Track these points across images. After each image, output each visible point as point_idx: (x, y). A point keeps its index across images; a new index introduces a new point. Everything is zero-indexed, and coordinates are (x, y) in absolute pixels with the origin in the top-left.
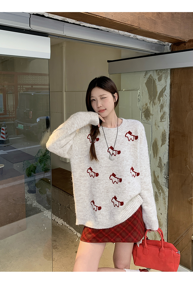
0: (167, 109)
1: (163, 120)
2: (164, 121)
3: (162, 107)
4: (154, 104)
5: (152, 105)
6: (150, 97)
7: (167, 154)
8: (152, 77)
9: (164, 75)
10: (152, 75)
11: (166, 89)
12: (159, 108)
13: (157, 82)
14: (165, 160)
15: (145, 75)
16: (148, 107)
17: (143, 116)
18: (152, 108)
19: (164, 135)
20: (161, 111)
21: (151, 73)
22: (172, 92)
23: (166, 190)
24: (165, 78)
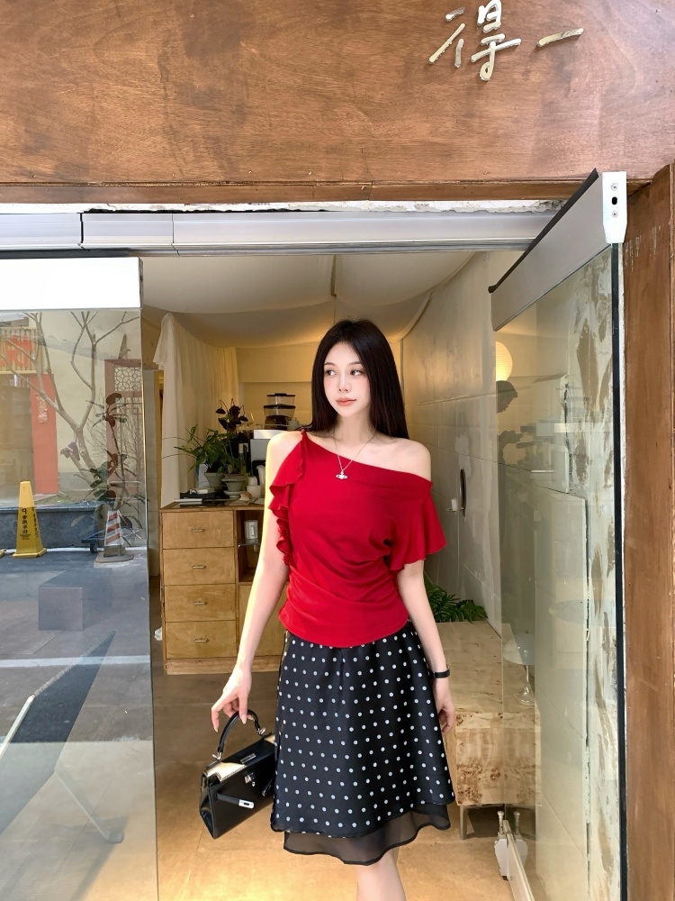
1: (609, 483)
2: (610, 486)
3: (607, 431)
4: (593, 420)
5: (589, 427)
8: (589, 330)
10: (589, 323)
12: (602, 435)
13: (597, 343)
15: (576, 324)
18: (590, 436)
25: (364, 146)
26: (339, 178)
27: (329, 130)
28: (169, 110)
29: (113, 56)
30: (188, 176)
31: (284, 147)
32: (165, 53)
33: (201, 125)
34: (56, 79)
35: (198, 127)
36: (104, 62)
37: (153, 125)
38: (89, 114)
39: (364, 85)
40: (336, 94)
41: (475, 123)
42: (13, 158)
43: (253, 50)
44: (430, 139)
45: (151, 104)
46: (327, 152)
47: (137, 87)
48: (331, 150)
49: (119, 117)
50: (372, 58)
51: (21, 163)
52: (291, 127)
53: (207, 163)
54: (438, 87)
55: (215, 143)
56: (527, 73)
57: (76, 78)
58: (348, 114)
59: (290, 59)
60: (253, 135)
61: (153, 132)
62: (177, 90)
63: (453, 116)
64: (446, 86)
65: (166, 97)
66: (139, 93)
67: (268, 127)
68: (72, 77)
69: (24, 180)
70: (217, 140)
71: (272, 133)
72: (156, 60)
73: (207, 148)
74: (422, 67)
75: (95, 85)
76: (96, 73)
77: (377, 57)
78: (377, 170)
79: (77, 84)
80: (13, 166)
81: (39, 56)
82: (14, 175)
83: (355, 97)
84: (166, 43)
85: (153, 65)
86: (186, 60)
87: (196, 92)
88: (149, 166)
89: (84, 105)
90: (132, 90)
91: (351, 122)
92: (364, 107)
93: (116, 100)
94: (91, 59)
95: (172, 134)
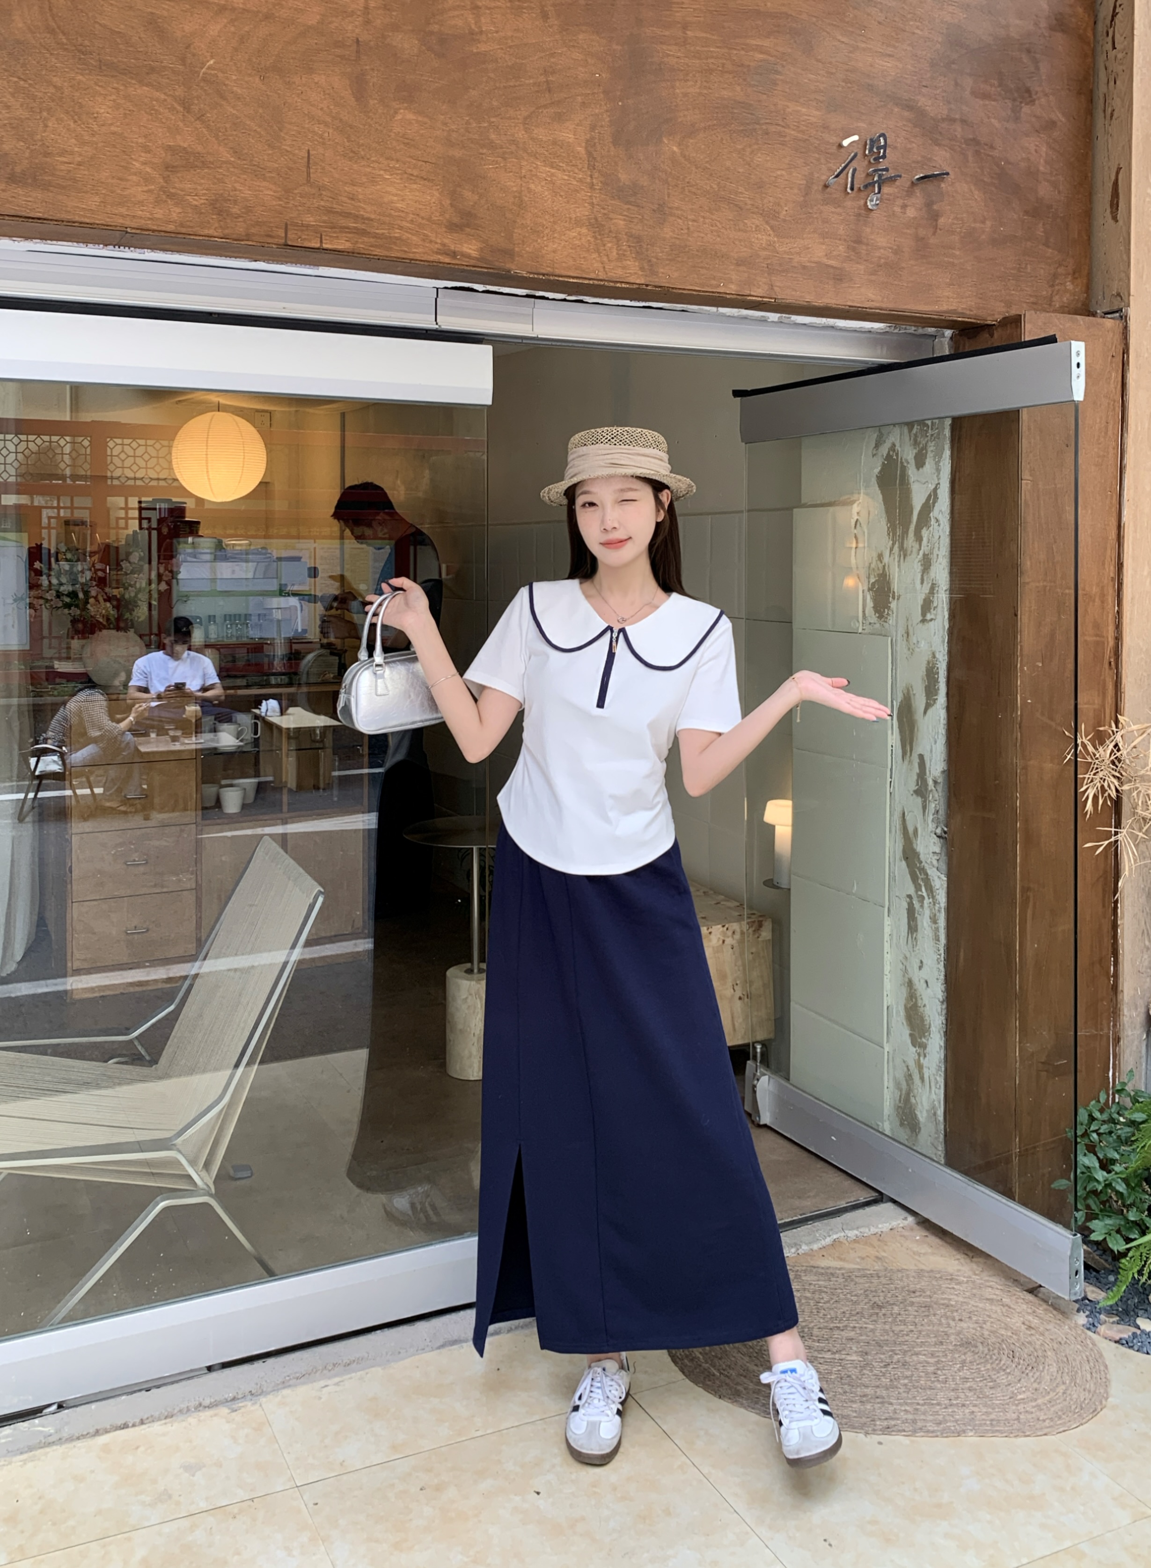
0: (941, 572)
1: (929, 617)
2: (931, 620)
3: (927, 563)
4: (904, 553)
5: (896, 560)
6: (892, 529)
7: (942, 740)
8: (897, 455)
9: (931, 447)
10: (898, 447)
11: (939, 496)
12: (918, 568)
13: (912, 471)
14: (937, 765)
15: (877, 446)
16: (884, 566)
17: (870, 604)
18: (897, 569)
19: (931, 673)
20: (922, 583)
21: (895, 437)
22: (956, 507)
23: (940, 882)
24: (935, 457)
25: (769, 261)
26: (747, 292)
27: (740, 241)
28: (594, 201)
29: (541, 133)
30: (612, 275)
31: (700, 254)
32: (593, 138)
33: (624, 220)
34: (485, 151)
35: (622, 222)
36: (532, 139)
37: (578, 215)
38: (516, 194)
39: (771, 199)
40: (746, 204)
41: (863, 249)
42: (436, 233)
43: (675, 148)
44: (825, 260)
45: (577, 191)
46: (738, 265)
47: (564, 171)
48: (740, 263)
49: (546, 201)
50: (779, 173)
51: (446, 241)
52: (706, 234)
53: (629, 263)
54: (833, 210)
55: (638, 242)
56: (904, 207)
57: (504, 153)
58: (757, 226)
59: (707, 162)
60: (672, 238)
61: (578, 223)
62: (602, 179)
63: (845, 240)
64: (839, 210)
65: (592, 186)
66: (566, 178)
67: (686, 231)
68: (500, 151)
69: (447, 260)
70: (639, 239)
71: (690, 239)
72: (584, 144)
73: (629, 246)
74: (820, 188)
75: (524, 163)
76: (525, 150)
77: (783, 172)
78: (779, 287)
79: (505, 159)
80: (436, 243)
81: (468, 123)
82: (437, 253)
83: (763, 210)
84: (593, 128)
85: (581, 150)
86: (612, 148)
87: (621, 184)
88: (575, 260)
89: (512, 184)
90: (560, 174)
91: (759, 236)
92: (772, 222)
93: (543, 183)
94: (520, 134)
95: (597, 227)
